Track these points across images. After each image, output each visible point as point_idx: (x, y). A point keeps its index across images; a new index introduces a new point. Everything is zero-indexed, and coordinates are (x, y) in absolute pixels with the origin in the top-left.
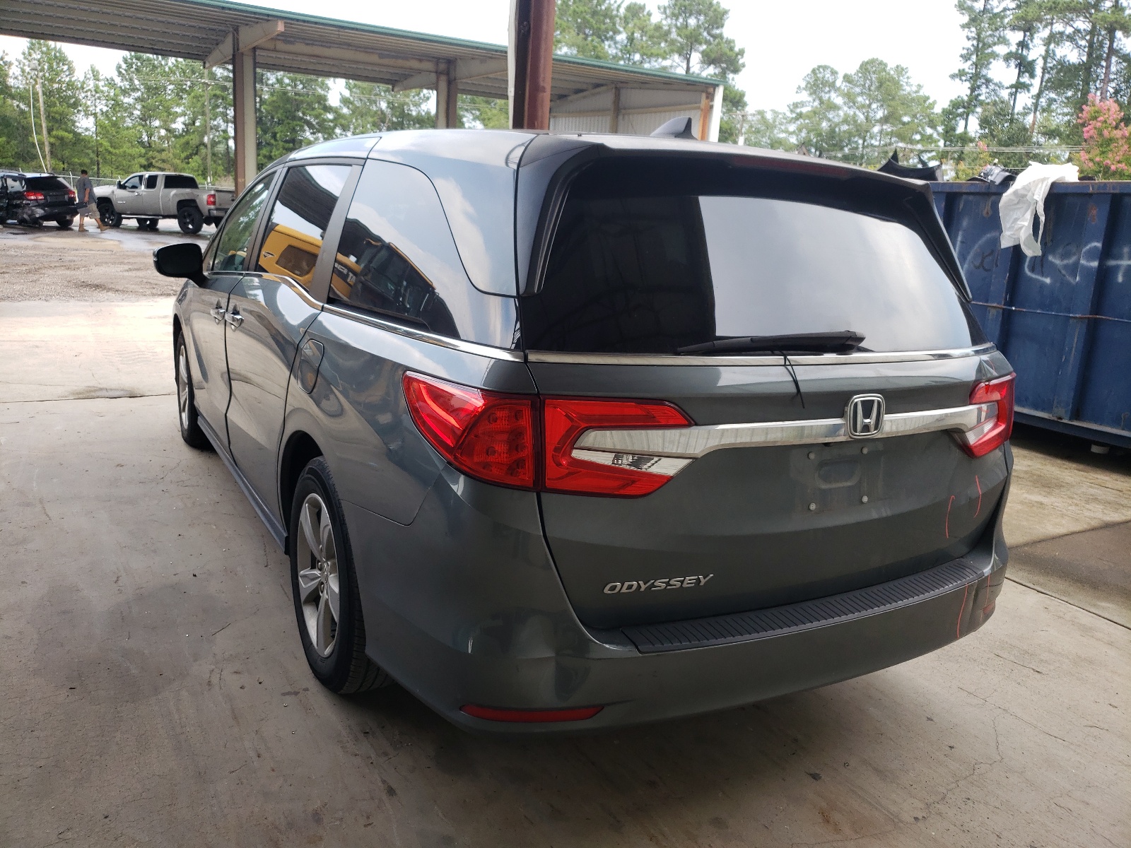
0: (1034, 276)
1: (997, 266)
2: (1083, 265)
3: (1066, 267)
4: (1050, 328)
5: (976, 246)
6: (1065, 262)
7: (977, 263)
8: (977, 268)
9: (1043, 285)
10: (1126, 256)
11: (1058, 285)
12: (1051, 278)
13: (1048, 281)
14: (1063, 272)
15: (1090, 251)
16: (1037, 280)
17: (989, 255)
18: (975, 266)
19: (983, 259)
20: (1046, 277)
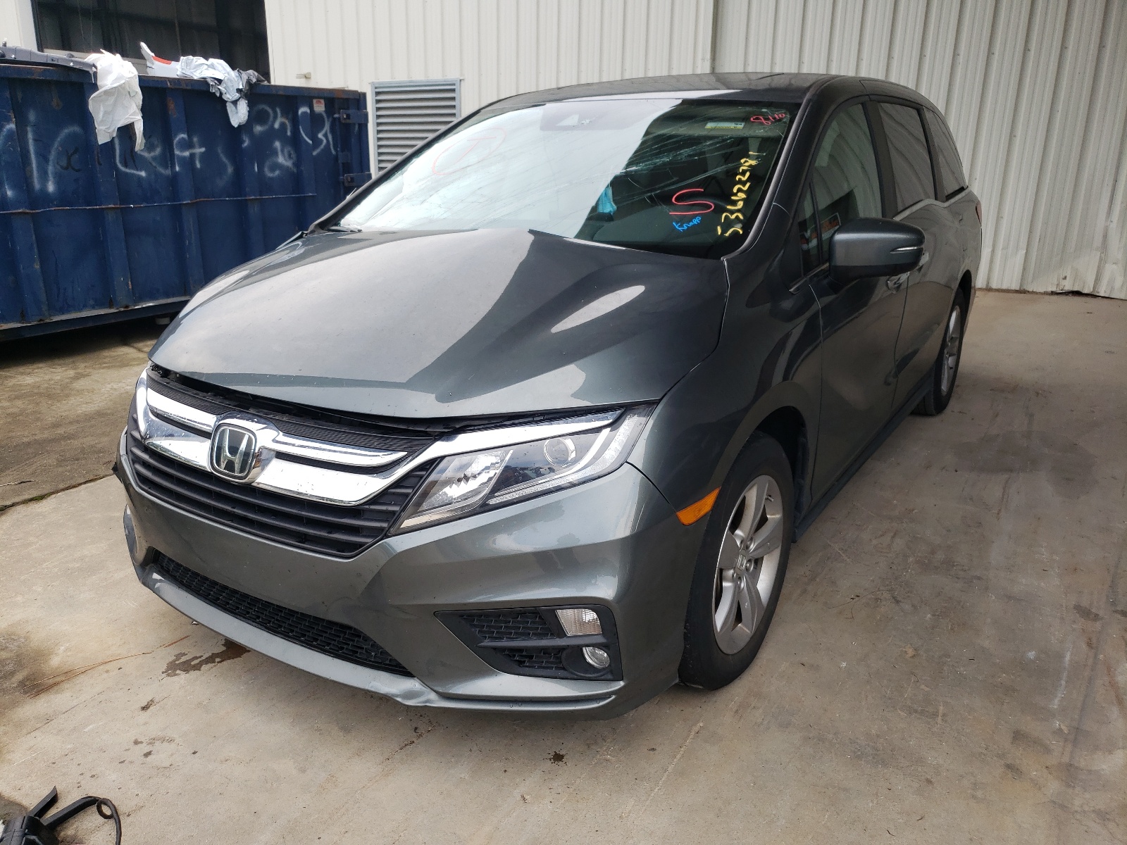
0: (128, 171)
1: (100, 164)
2: (178, 156)
3: (154, 158)
4: (158, 219)
5: (56, 144)
6: (152, 154)
7: (64, 163)
8: (66, 168)
9: (140, 177)
10: (197, 145)
11: (153, 177)
12: (146, 171)
13: (143, 174)
14: (154, 164)
15: (179, 142)
16: (133, 174)
17: (75, 152)
18: (62, 167)
19: (69, 159)
20: (141, 170)
